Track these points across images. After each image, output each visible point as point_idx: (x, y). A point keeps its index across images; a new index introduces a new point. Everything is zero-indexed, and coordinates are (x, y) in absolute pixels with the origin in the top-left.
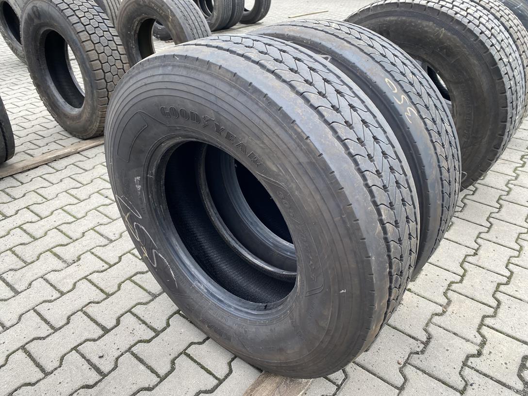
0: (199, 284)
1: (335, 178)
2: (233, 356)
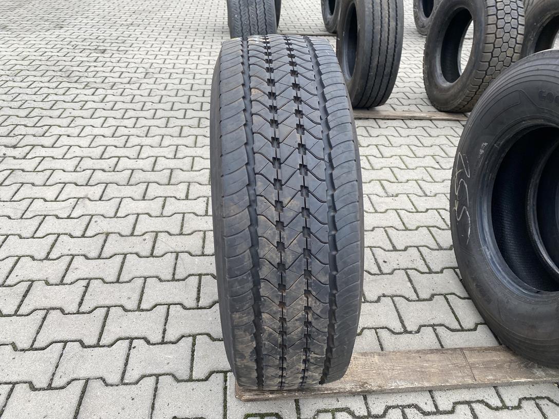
0: (487, 250)
2: (483, 322)
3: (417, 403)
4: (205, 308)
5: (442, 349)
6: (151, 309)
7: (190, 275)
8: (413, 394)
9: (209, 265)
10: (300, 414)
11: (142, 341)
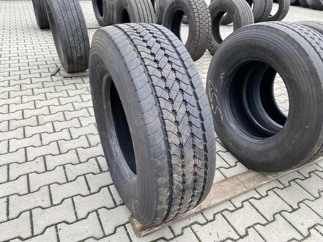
0: (233, 125)
1: (319, 79)
2: (238, 161)
3: (226, 208)
4: (95, 193)
5: (226, 179)
6: (61, 203)
7: (77, 177)
8: (223, 204)
9: (87, 168)
10: (174, 233)
11: (63, 224)
